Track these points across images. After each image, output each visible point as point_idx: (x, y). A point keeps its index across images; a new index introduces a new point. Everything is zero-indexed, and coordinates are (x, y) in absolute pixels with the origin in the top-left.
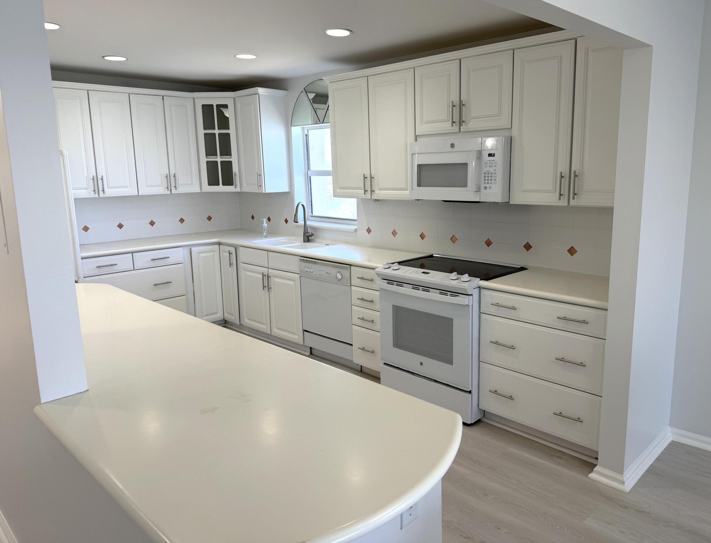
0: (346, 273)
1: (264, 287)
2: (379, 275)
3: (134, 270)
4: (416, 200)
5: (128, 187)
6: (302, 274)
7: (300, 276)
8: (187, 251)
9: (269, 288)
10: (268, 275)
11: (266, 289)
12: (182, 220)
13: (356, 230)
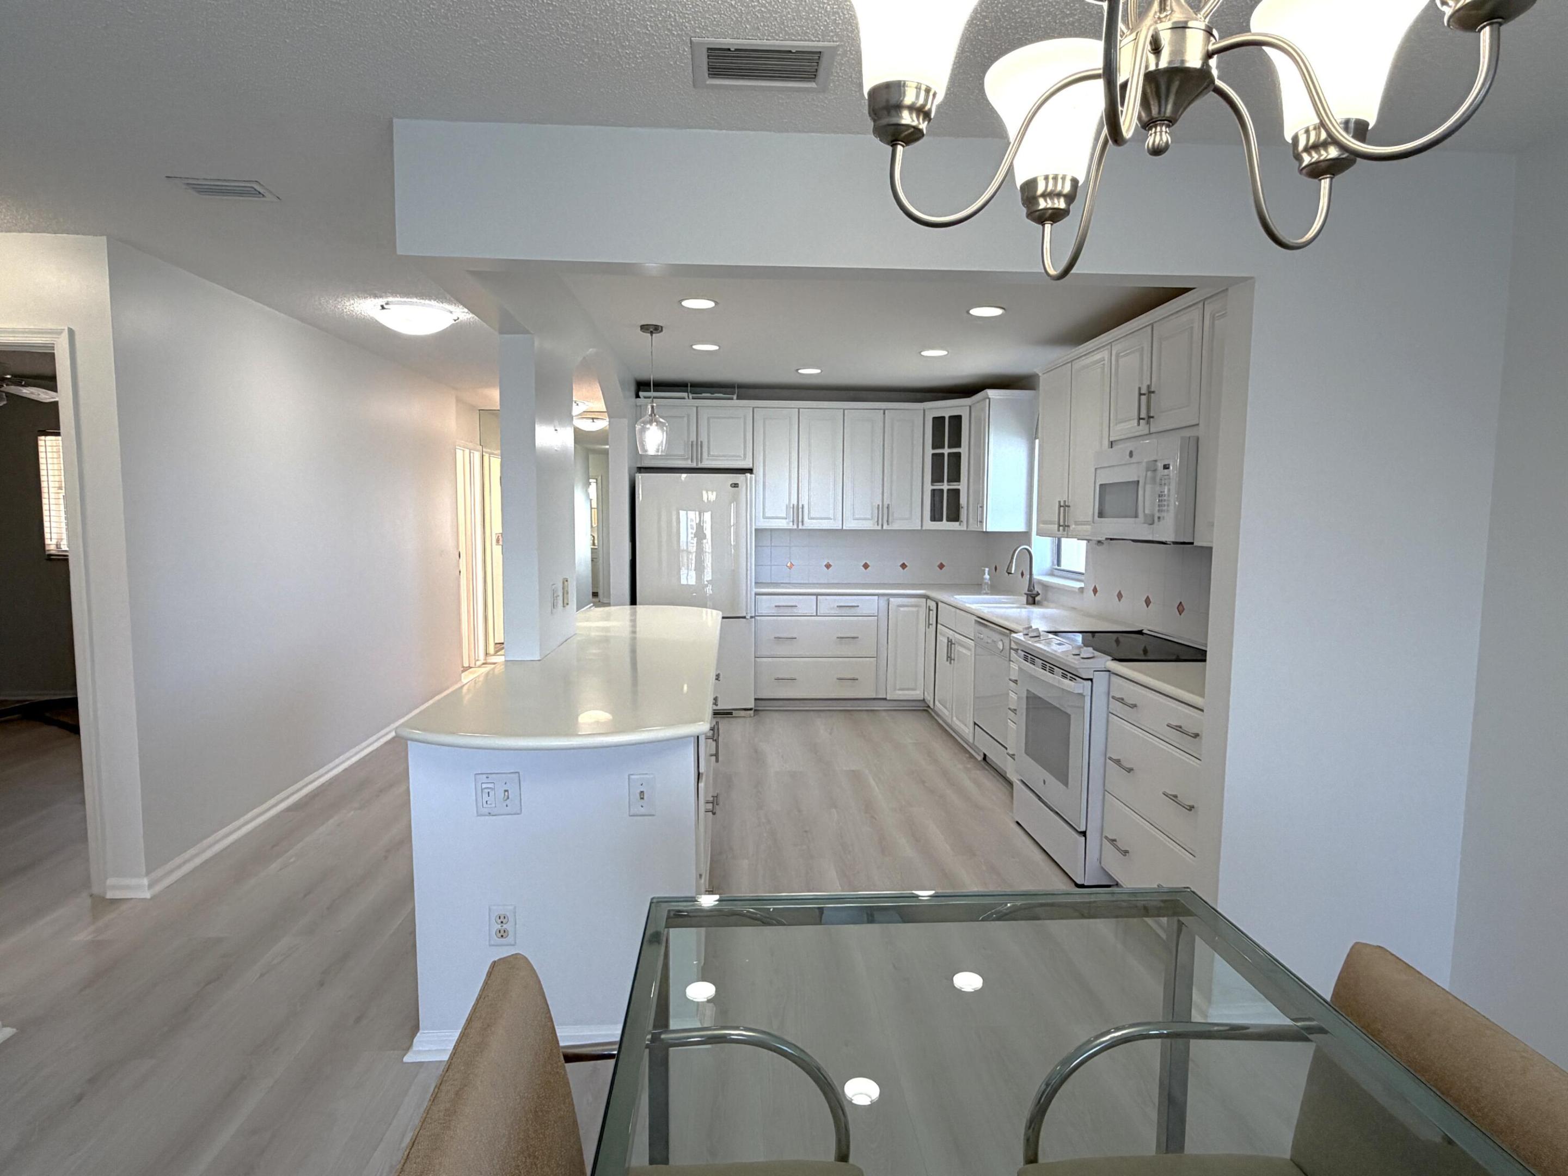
0: (1006, 642)
1: (948, 657)
3: (817, 616)
5: (831, 519)
6: (977, 643)
8: (883, 602)
9: (951, 659)
10: (952, 641)
12: (904, 566)
13: (1081, 590)
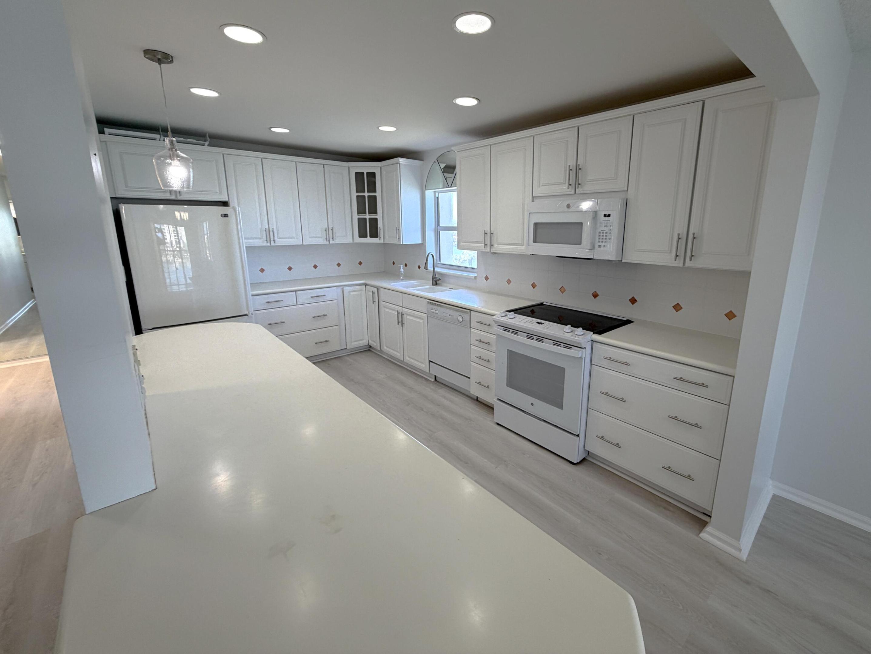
0: (466, 317)
1: (398, 322)
2: (496, 322)
3: (297, 305)
4: (531, 254)
5: (295, 238)
6: (430, 315)
7: (428, 316)
8: (340, 290)
9: (403, 324)
10: (402, 312)
11: (400, 324)
12: (339, 265)
13: (475, 277)
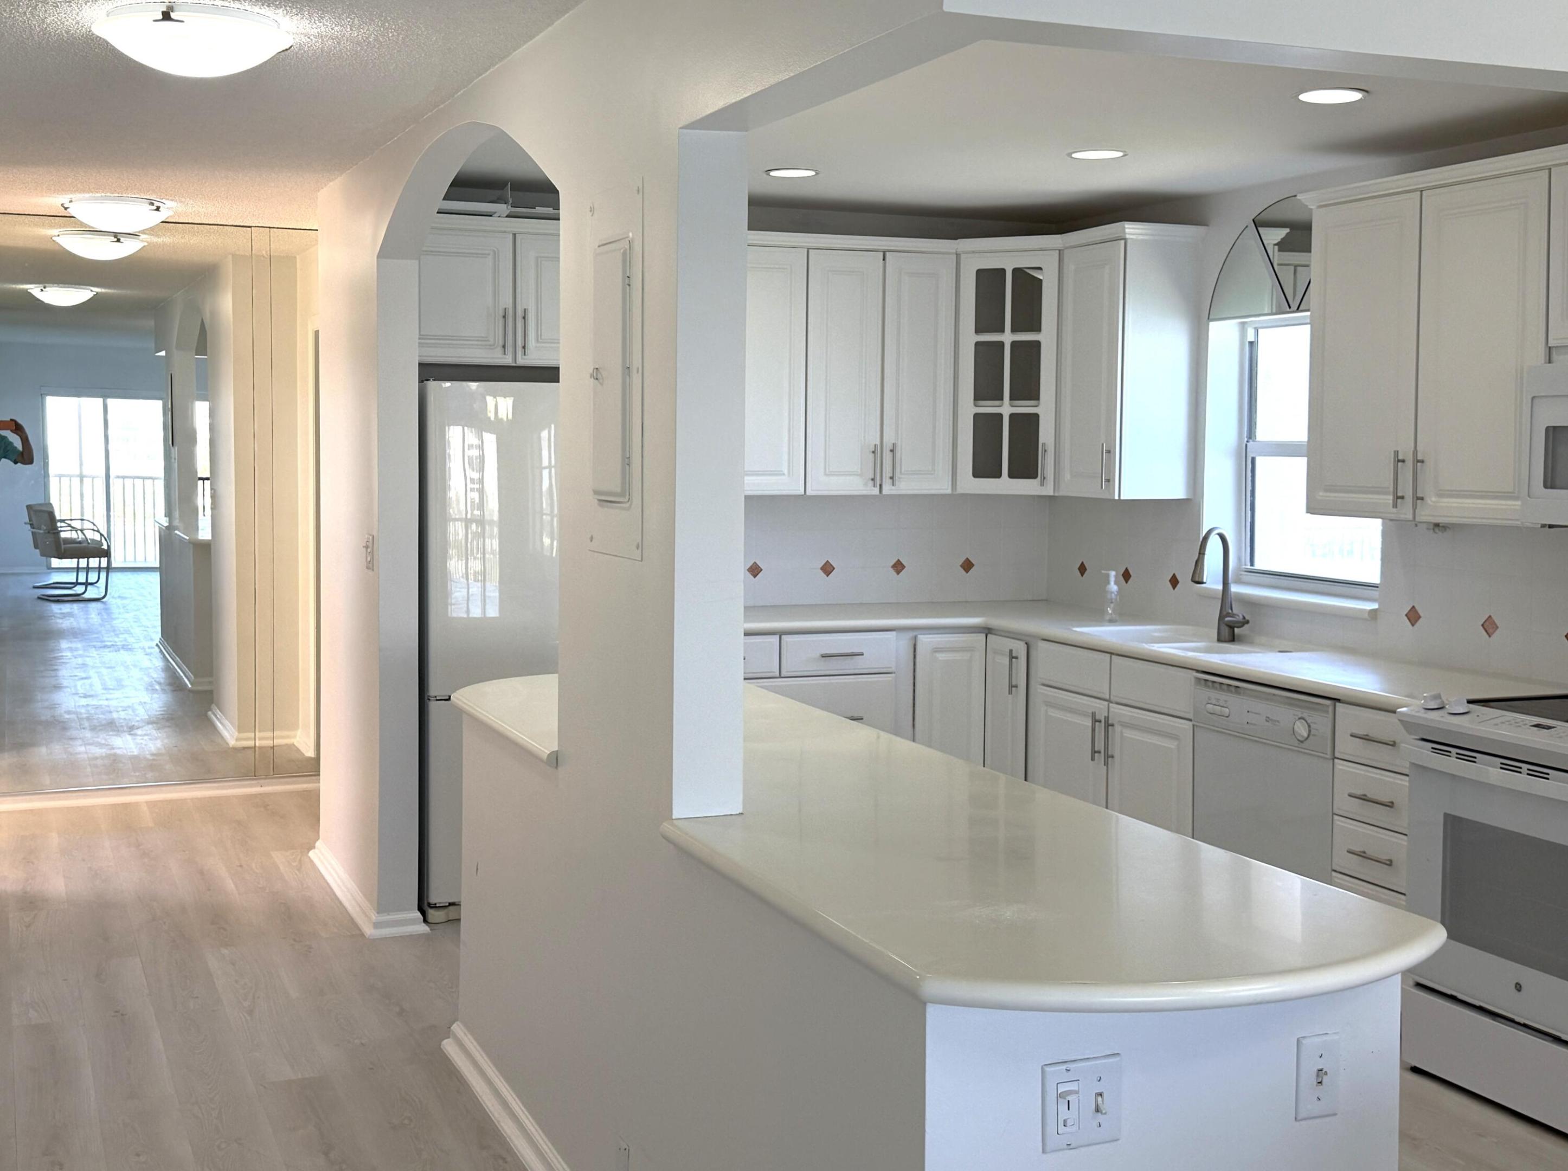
0: (1321, 722)
1: (1094, 752)
2: (1409, 727)
3: (780, 677)
5: (784, 475)
6: (1198, 722)
7: (1193, 726)
8: (904, 642)
9: (1108, 757)
10: (1107, 718)
11: (1100, 758)
12: (898, 567)
13: (1374, 615)
